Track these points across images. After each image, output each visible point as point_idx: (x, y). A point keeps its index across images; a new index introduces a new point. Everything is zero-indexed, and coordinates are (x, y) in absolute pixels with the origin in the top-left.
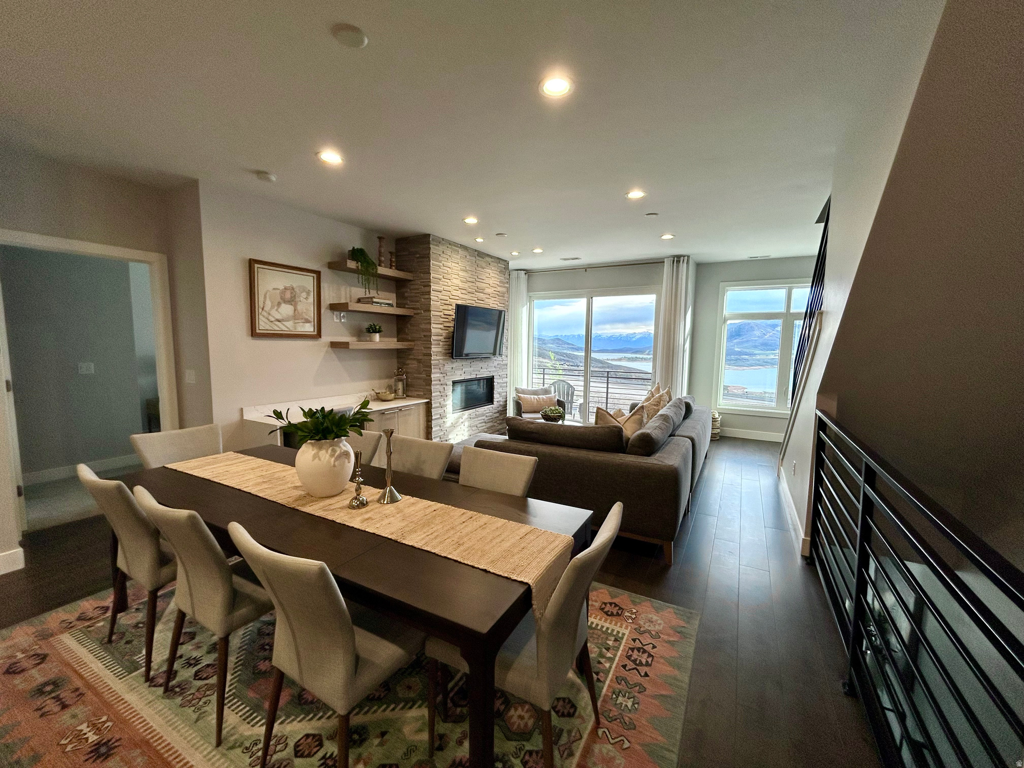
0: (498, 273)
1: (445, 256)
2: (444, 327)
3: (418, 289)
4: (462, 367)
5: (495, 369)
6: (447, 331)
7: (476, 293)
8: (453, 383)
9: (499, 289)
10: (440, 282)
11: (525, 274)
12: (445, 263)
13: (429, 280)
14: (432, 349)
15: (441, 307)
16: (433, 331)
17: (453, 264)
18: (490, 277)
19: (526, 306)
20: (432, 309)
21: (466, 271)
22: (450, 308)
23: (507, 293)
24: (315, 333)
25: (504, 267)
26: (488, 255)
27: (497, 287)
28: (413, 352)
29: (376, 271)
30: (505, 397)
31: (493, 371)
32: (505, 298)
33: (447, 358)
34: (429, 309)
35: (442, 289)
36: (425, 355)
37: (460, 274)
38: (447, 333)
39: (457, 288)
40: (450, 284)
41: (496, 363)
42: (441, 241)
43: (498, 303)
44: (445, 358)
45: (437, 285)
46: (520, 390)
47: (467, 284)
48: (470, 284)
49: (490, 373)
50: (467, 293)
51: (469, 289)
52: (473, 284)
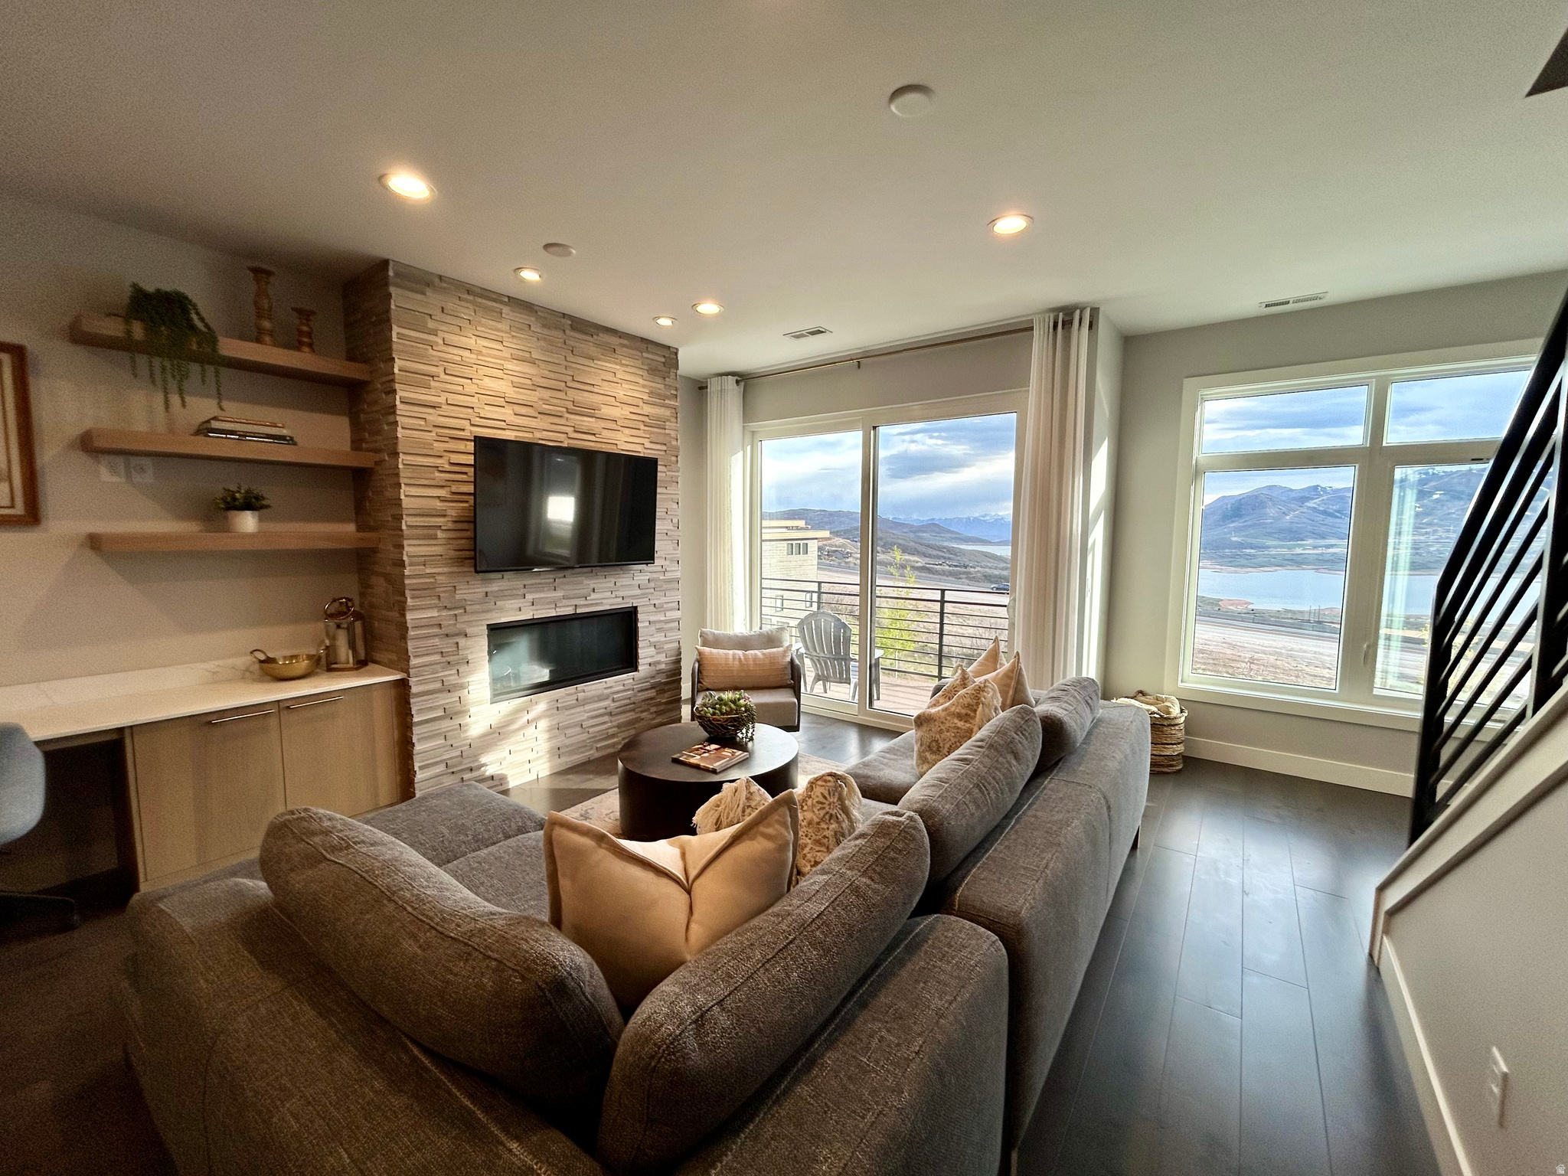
0: (645, 374)
1: (449, 319)
4: (522, 591)
5: (638, 592)
6: (458, 504)
7: (567, 415)
9: (647, 409)
10: (433, 383)
11: (737, 382)
12: (446, 336)
13: (391, 377)
14: (407, 549)
15: (436, 444)
16: (406, 502)
17: (484, 342)
18: (615, 380)
19: (741, 454)
20: (401, 448)
21: (532, 362)
23: (673, 420)
24: (19, 510)
25: (663, 360)
27: (643, 405)
30: (674, 654)
31: (633, 597)
32: (667, 431)
34: (395, 449)
35: (439, 400)
37: (508, 367)
39: (501, 401)
40: (470, 388)
42: (422, 281)
43: (643, 441)
44: (455, 569)
45: (423, 391)
46: (709, 638)
47: (537, 393)
48: (546, 394)
49: (624, 601)
50: (537, 415)
51: (544, 406)
52: (561, 395)
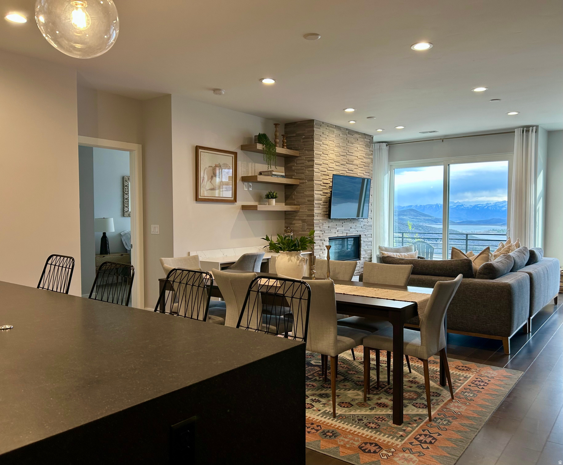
0: (364, 146)
1: (324, 136)
2: (323, 193)
3: (303, 163)
4: (336, 227)
5: (361, 229)
6: (325, 197)
7: (347, 165)
8: (329, 239)
9: (365, 160)
11: (387, 145)
12: (324, 141)
13: (312, 156)
14: (315, 211)
15: (321, 177)
16: (316, 196)
17: (330, 142)
18: (358, 150)
19: (387, 174)
20: (315, 179)
21: (340, 147)
22: (328, 177)
23: (371, 163)
24: (233, 199)
25: (369, 141)
26: (357, 133)
27: (364, 159)
28: (298, 214)
29: (275, 151)
30: (370, 255)
31: (361, 231)
32: (370, 168)
33: (325, 218)
34: (313, 179)
35: (322, 162)
36: (309, 216)
37: (335, 150)
38: (325, 198)
39: (333, 161)
40: (328, 158)
41: (362, 224)
42: (322, 124)
43: (364, 172)
44: (323, 218)
45: (319, 160)
46: (384, 248)
47: (340, 157)
48: (342, 157)
49: (358, 233)
50: (340, 165)
51: (342, 162)
52: (345, 157)
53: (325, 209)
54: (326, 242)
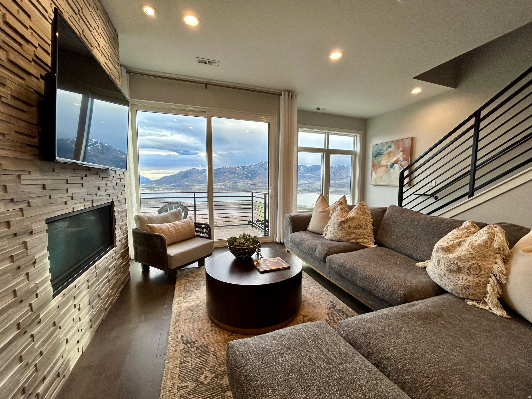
6: (22, 81)
8: (50, 224)
18: (99, 32)
25: (114, 36)
31: (113, 195)
33: (26, 157)
38: (20, 85)
46: (146, 219)
49: (109, 198)
53: (23, 124)
54: (35, 237)
